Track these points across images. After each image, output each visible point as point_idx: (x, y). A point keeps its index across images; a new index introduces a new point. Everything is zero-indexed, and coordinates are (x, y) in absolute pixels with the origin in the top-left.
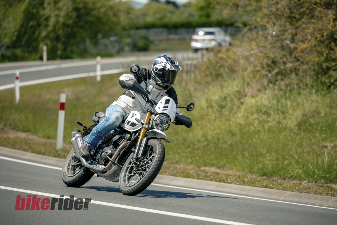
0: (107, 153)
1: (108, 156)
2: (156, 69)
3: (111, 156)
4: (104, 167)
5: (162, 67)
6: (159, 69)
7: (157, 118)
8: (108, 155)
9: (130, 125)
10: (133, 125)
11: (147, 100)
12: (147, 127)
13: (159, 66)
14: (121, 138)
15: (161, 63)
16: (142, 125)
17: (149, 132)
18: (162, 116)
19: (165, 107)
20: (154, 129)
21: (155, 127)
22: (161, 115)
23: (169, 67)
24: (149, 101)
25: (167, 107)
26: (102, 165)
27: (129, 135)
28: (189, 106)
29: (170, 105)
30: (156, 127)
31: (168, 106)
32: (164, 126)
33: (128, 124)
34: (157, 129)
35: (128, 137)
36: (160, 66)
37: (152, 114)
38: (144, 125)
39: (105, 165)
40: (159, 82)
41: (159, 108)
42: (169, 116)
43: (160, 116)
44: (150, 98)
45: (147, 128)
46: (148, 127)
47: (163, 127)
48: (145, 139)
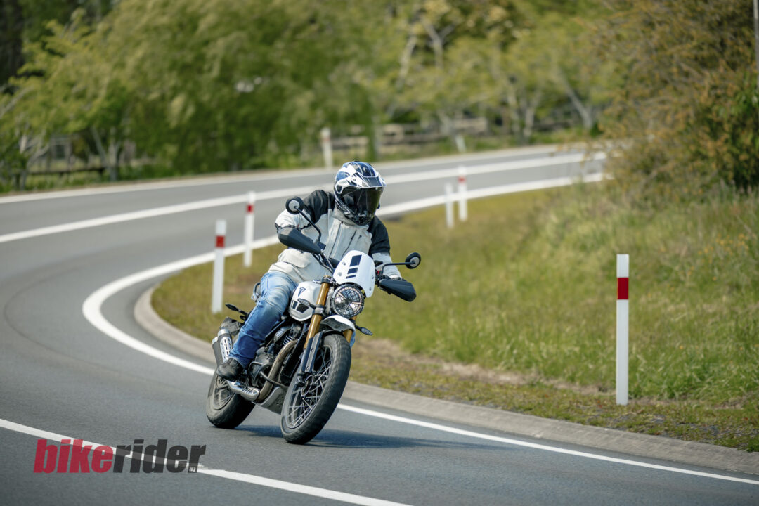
1: (262, 373)
2: (340, 188)
3: (267, 370)
5: (348, 185)
6: (344, 189)
7: (337, 293)
8: (262, 370)
9: (297, 309)
10: (302, 309)
11: (321, 259)
12: (321, 312)
13: (344, 184)
14: (288, 333)
15: (347, 176)
16: (313, 310)
17: (327, 321)
18: (347, 288)
19: (350, 271)
20: (335, 314)
21: (336, 311)
22: (344, 287)
24: (325, 262)
25: (355, 270)
27: (299, 329)
29: (360, 266)
30: (338, 310)
31: (357, 269)
32: (353, 306)
33: (294, 307)
34: (340, 314)
35: (298, 332)
36: (345, 182)
37: (329, 285)
38: (317, 309)
40: (348, 212)
41: (340, 275)
42: (360, 288)
43: (343, 290)
44: (327, 255)
45: (321, 315)
46: (324, 312)
47: (352, 309)
48: (318, 335)
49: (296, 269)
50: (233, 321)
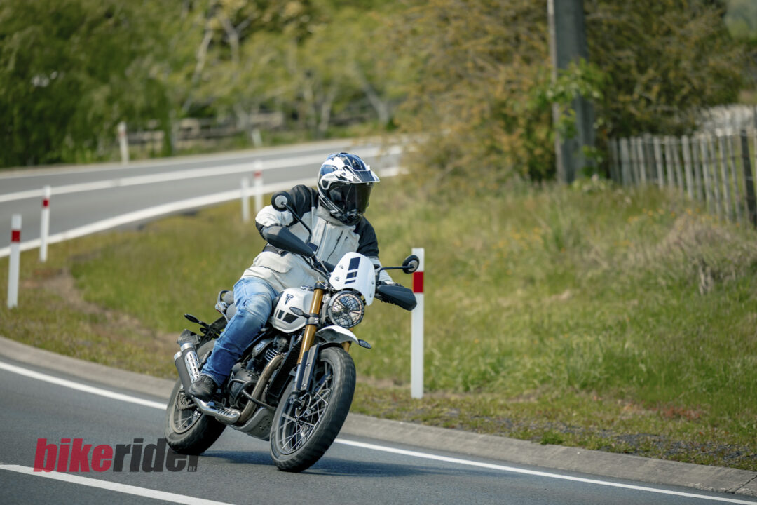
0: (242, 383)
1: (244, 391)
2: (325, 183)
3: (250, 388)
4: (238, 413)
5: (336, 179)
6: (332, 184)
7: (335, 301)
8: (244, 388)
9: (284, 320)
10: (290, 318)
11: (312, 263)
12: (316, 322)
13: (331, 178)
14: (270, 347)
15: (334, 170)
16: (306, 319)
17: (322, 332)
18: (345, 295)
19: (350, 276)
20: (332, 324)
21: (333, 321)
22: (343, 294)
23: (351, 177)
24: (317, 266)
25: (355, 275)
26: (235, 408)
27: (285, 341)
28: (406, 264)
29: (360, 270)
30: (335, 320)
31: (356, 273)
32: (352, 315)
33: (279, 317)
34: (339, 324)
35: (284, 345)
36: (332, 177)
37: (324, 292)
38: (311, 319)
39: (241, 409)
40: (335, 210)
41: (338, 279)
42: (360, 294)
43: (341, 297)
45: (316, 325)
46: (319, 322)
47: (351, 318)
48: (314, 348)
49: (275, 274)
50: (193, 334)
